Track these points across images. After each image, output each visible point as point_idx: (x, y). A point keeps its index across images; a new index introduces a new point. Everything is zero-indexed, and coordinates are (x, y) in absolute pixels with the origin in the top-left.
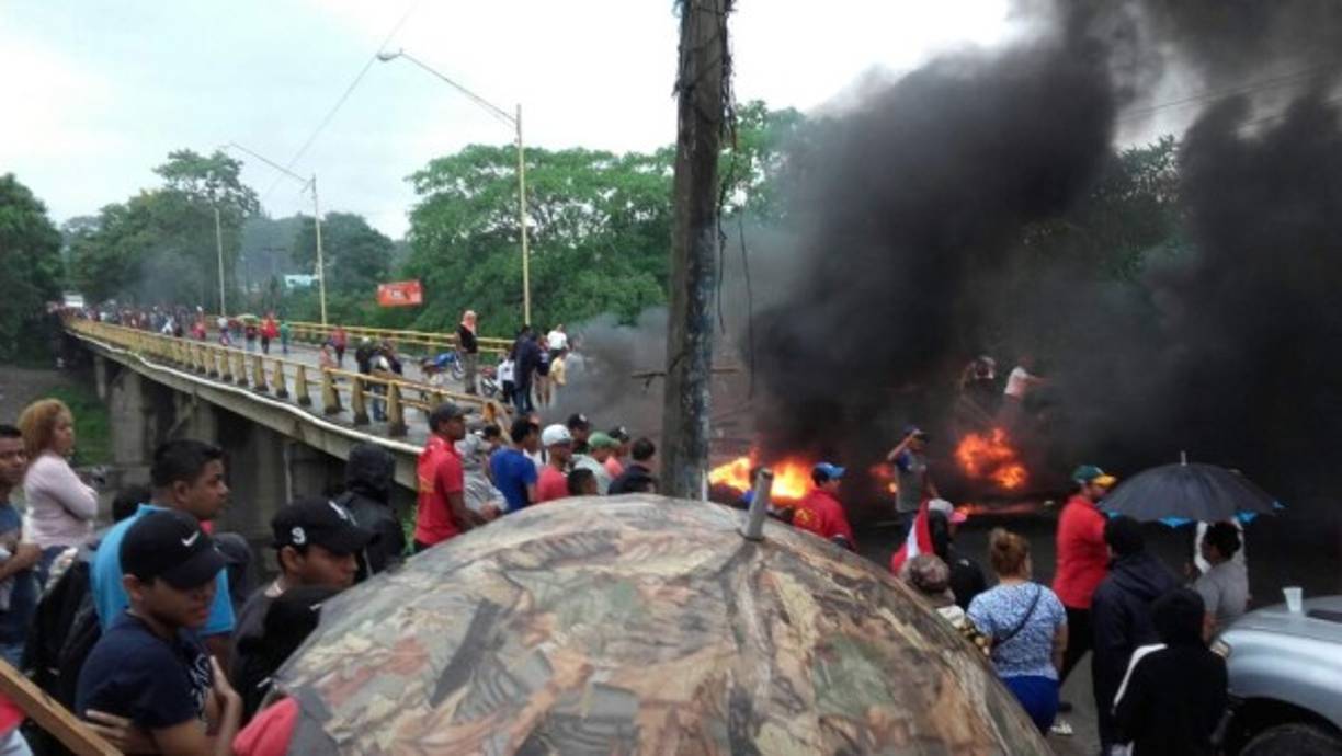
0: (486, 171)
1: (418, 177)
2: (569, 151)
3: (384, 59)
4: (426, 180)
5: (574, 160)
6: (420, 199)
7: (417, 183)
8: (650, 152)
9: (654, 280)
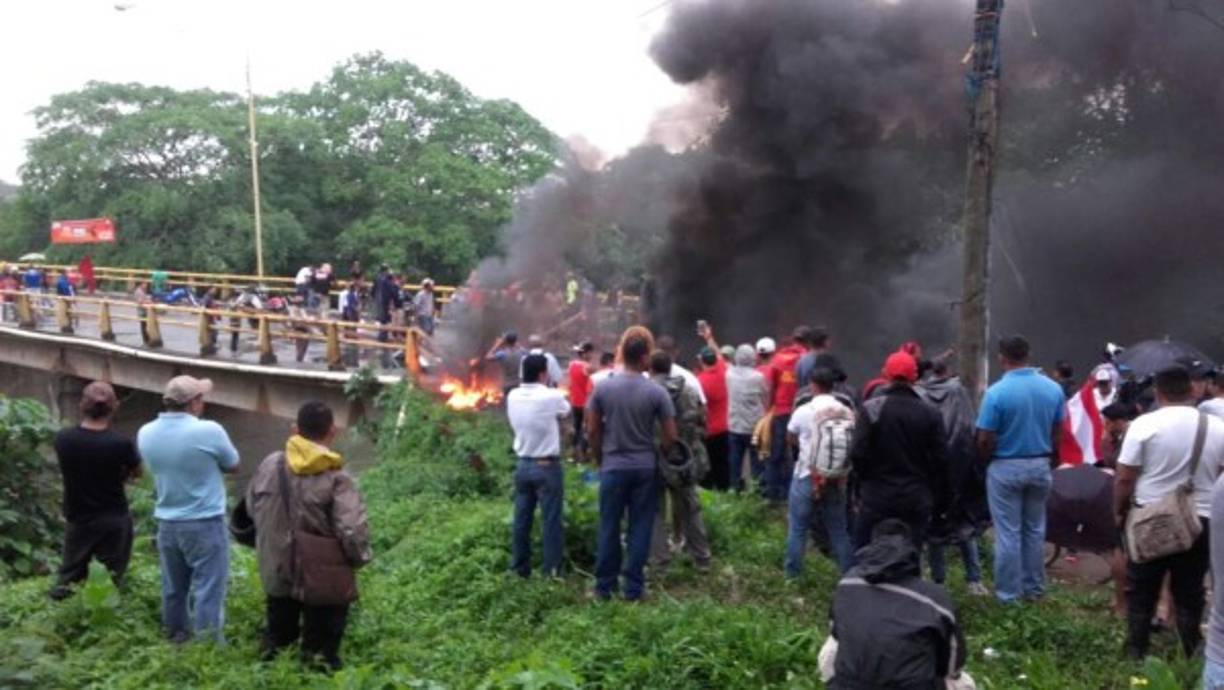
0: (109, 106)
1: (39, 112)
2: (196, 91)
3: (120, 9)
4: (46, 115)
5: (199, 100)
6: (40, 134)
7: (37, 117)
8: (273, 95)
9: (293, 216)
